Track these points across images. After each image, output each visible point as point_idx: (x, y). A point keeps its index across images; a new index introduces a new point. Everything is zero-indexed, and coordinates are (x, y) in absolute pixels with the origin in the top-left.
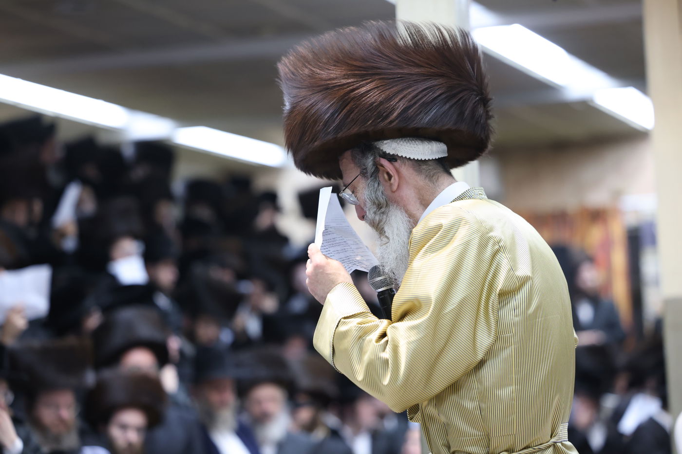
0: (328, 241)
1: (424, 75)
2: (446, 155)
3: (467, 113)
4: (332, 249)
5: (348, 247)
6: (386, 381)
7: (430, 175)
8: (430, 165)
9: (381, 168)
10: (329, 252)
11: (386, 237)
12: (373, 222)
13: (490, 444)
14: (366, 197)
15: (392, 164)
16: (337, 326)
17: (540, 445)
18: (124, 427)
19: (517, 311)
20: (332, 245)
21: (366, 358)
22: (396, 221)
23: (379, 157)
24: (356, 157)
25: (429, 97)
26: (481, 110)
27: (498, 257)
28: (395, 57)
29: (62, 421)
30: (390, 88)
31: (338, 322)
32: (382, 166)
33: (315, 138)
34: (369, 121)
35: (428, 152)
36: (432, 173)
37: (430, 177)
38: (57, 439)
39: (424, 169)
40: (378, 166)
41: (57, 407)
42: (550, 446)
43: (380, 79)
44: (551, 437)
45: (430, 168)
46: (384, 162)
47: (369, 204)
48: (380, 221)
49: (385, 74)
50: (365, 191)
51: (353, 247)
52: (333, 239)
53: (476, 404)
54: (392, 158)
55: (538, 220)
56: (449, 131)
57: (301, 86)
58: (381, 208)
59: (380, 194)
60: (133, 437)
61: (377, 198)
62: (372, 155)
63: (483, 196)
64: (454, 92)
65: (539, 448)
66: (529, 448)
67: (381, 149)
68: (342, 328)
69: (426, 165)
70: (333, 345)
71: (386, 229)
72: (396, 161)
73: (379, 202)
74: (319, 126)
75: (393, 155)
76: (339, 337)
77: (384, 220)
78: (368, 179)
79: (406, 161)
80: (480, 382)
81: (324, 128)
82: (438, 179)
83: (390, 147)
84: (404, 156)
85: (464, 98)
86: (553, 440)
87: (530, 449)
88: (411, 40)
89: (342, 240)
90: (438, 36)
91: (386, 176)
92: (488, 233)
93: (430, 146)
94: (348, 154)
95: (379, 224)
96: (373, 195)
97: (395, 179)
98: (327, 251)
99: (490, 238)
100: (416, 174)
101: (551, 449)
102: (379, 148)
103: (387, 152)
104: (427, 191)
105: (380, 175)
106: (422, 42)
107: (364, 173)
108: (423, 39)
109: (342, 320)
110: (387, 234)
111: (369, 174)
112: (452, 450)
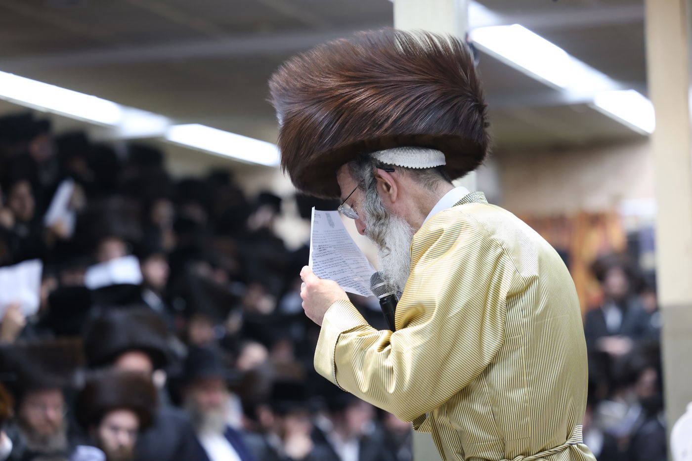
0: (325, 262)
1: (418, 82)
2: (444, 164)
3: (461, 119)
4: (328, 271)
5: (347, 267)
6: (392, 389)
7: (429, 185)
8: (428, 174)
9: (378, 179)
10: (325, 274)
11: (387, 248)
12: (373, 234)
13: (505, 449)
14: (365, 210)
15: (390, 174)
16: (337, 342)
17: (556, 447)
18: (116, 429)
19: (525, 312)
20: (329, 266)
21: (370, 369)
22: (397, 232)
23: (376, 168)
24: (354, 170)
25: (423, 104)
26: (476, 116)
27: (502, 260)
28: (387, 65)
29: (49, 422)
30: (383, 97)
31: (337, 338)
32: (380, 177)
33: (311, 152)
34: (364, 130)
35: (426, 160)
36: (431, 182)
37: (430, 186)
38: (44, 440)
39: (423, 178)
40: (376, 178)
41: (45, 407)
42: (565, 449)
43: (373, 88)
44: (567, 439)
45: (429, 176)
46: (382, 172)
47: (368, 216)
48: (380, 233)
49: (377, 82)
50: (364, 202)
51: (353, 266)
52: (331, 259)
53: (489, 408)
54: (390, 169)
55: (538, 223)
56: (446, 137)
57: (293, 102)
58: (380, 219)
59: (378, 205)
60: (125, 439)
61: (375, 210)
62: (369, 165)
63: (484, 201)
64: (449, 98)
65: (555, 451)
66: (545, 450)
67: (378, 159)
68: (342, 343)
69: (425, 174)
70: (335, 362)
71: (387, 240)
72: (394, 171)
73: (378, 213)
74: (314, 139)
75: (391, 165)
76: (340, 352)
77: (384, 231)
78: (366, 191)
79: (404, 171)
80: (491, 386)
81: (319, 140)
82: (437, 187)
83: (387, 157)
84: (402, 166)
85: (459, 104)
86: (569, 442)
87: (546, 452)
88: (403, 48)
89: (340, 259)
90: (430, 43)
91: (384, 187)
92: (490, 236)
93: (428, 154)
94: (345, 168)
95: (379, 235)
96: (372, 207)
97: (393, 189)
98: (322, 273)
99: (492, 241)
100: (415, 183)
101: (568, 450)
102: (376, 159)
103: (385, 163)
104: (427, 200)
105: (379, 187)
106: (414, 50)
107: (362, 187)
108: (414, 47)
109: (342, 335)
110: (387, 245)
111: (367, 187)
112: (466, 457)
